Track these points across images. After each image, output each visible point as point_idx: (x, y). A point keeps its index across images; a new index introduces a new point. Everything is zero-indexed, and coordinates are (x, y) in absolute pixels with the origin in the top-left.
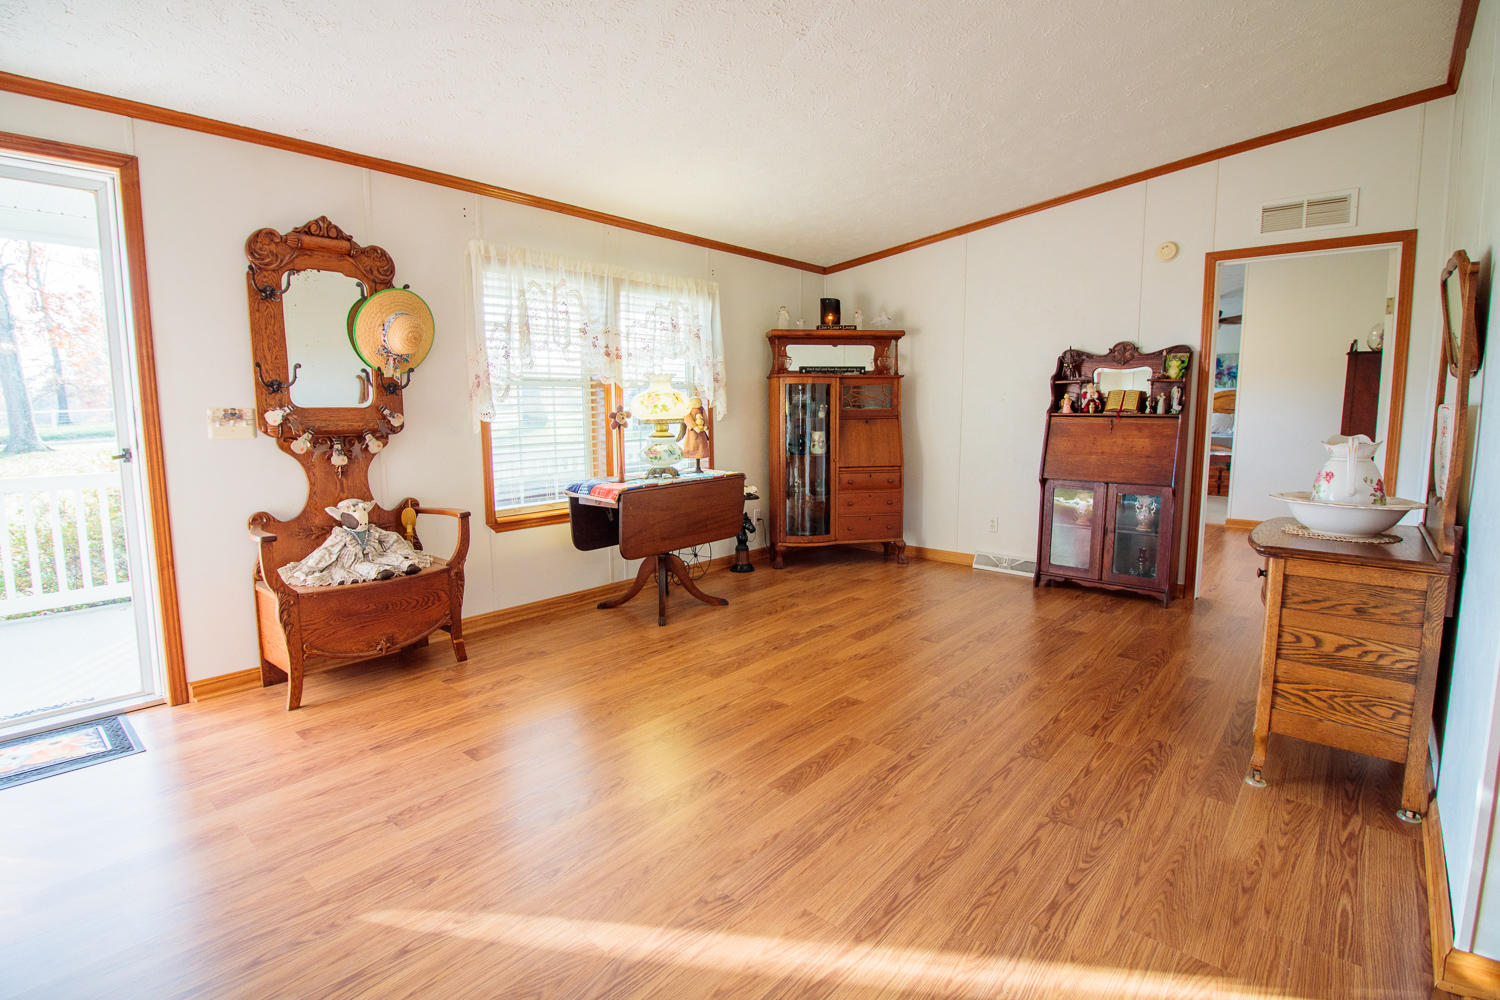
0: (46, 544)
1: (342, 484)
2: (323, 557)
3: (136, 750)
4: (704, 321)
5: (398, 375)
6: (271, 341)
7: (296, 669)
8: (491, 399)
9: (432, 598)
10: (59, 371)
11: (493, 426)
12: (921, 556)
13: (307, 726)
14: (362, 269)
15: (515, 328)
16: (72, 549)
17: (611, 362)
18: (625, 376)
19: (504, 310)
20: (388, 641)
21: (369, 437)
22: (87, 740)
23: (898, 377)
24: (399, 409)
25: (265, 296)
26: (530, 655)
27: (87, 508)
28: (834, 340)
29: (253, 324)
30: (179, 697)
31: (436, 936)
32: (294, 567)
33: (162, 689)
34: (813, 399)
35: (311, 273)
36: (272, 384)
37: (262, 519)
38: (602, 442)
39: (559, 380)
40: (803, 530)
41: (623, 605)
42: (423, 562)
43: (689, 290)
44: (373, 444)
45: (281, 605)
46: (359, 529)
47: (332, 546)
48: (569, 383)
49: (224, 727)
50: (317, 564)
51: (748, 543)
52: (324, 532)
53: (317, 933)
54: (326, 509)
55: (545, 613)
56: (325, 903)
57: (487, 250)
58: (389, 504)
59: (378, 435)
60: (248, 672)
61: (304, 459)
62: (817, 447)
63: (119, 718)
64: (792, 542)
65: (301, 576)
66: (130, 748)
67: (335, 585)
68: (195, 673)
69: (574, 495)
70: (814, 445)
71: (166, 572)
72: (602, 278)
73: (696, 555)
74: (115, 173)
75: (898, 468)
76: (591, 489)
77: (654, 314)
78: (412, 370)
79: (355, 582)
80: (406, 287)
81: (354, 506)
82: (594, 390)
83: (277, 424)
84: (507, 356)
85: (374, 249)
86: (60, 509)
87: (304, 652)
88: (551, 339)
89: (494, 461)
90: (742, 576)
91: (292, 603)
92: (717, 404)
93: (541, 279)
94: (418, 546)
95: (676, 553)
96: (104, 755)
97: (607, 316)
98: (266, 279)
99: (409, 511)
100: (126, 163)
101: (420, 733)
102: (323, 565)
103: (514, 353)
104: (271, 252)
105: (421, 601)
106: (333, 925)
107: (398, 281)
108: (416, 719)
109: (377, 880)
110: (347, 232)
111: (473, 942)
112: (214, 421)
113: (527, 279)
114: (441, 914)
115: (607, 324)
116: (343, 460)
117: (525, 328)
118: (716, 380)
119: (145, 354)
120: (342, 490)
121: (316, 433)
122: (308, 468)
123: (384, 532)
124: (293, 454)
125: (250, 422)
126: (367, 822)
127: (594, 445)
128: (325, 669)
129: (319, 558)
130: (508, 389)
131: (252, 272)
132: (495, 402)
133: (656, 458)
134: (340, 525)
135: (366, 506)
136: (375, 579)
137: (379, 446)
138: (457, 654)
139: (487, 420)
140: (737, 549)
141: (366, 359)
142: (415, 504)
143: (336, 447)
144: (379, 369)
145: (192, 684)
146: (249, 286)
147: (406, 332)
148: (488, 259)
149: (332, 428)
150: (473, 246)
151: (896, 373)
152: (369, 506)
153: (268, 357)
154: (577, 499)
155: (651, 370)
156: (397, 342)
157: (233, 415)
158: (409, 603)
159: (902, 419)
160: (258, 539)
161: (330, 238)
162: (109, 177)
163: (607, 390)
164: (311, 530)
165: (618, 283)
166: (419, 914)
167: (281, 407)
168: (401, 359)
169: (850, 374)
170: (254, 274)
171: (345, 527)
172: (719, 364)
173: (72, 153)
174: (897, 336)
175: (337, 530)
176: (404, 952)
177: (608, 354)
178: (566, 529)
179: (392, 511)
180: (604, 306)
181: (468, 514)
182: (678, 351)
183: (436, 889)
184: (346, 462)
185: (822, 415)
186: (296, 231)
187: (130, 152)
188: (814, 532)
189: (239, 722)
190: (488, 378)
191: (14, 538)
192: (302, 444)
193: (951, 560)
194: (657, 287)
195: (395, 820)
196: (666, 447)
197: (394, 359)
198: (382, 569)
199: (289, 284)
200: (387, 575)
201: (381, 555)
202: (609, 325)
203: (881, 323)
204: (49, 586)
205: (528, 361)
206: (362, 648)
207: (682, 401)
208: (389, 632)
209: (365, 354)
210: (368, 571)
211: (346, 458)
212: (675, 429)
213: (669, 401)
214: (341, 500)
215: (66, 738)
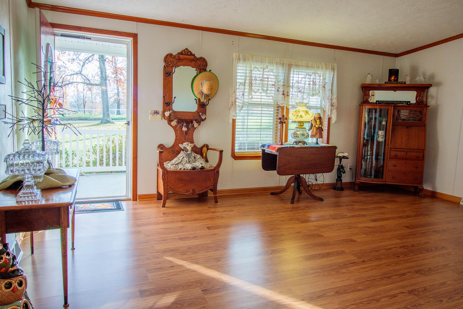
0: (108, 151)
1: (185, 137)
2: (177, 160)
3: (122, 210)
4: (328, 80)
5: (205, 101)
6: (168, 89)
7: (165, 194)
8: (236, 110)
9: (208, 179)
10: (118, 96)
11: (237, 120)
12: (434, 195)
13: (165, 212)
14: (197, 65)
15: (247, 84)
16: (114, 154)
17: (284, 98)
18: (290, 103)
19: (244, 78)
20: (193, 191)
21: (194, 122)
22: (111, 205)
23: (426, 106)
24: (205, 113)
25: (168, 75)
26: (239, 205)
27: (120, 141)
28: (395, 89)
29: (164, 84)
30: (135, 198)
31: (181, 266)
32: (168, 163)
33: (130, 196)
34: (380, 116)
35: (182, 67)
36: (168, 103)
37: (161, 146)
38: (279, 129)
39: (264, 104)
40: (371, 175)
41: (280, 194)
42: (207, 166)
43: (322, 68)
44: (196, 125)
45: (163, 173)
46: (188, 152)
47: (180, 157)
48: (268, 105)
49: (144, 208)
50: (175, 162)
51: (342, 178)
52: (179, 153)
53: (153, 258)
54: (179, 145)
55: (250, 193)
56: (157, 252)
57: (239, 56)
58: (199, 145)
59: (197, 121)
60: (153, 195)
61: (174, 128)
62: (380, 138)
63: (119, 201)
64: (363, 180)
65: (169, 166)
66: (120, 209)
67: (178, 169)
68: (139, 192)
69: (263, 148)
70: (379, 137)
71: (135, 160)
72: (283, 64)
73: (316, 180)
74: (132, 39)
75: (423, 151)
76: (269, 146)
77: (305, 78)
78: (210, 99)
79: (184, 169)
80: (210, 71)
81: (188, 144)
82: (278, 108)
83: (168, 116)
84: (243, 95)
85: (201, 58)
86: (112, 141)
87: (168, 189)
88: (261, 88)
89: (236, 133)
90: (337, 192)
91: (166, 173)
92: (332, 116)
93: (259, 66)
94: (207, 161)
95: (301, 175)
96: (114, 209)
97: (284, 79)
98: (168, 70)
99: (205, 148)
100: (135, 36)
101: (195, 220)
102: (176, 163)
103: (246, 94)
104: (171, 61)
105: (204, 179)
106: (158, 257)
107: (208, 69)
108: (196, 216)
109: (172, 251)
110: (193, 53)
111: (190, 269)
112: (151, 114)
113: (253, 66)
114: (185, 262)
115: (284, 82)
116: (186, 129)
117: (251, 84)
118: (332, 105)
119: (135, 93)
120: (185, 139)
121: (179, 120)
122: (176, 131)
123: (196, 155)
124: (172, 126)
125: (161, 115)
126: (173, 238)
127: (276, 130)
128: (175, 198)
129: (175, 160)
130: (243, 107)
131: (165, 67)
132: (237, 112)
133: (296, 136)
134: (183, 151)
135: (191, 145)
136: (190, 169)
137: (197, 125)
138: (215, 200)
139: (234, 118)
140: (337, 180)
141: (196, 95)
142: (207, 146)
143: (184, 124)
144: (199, 99)
145: (138, 195)
146: (164, 72)
147: (208, 86)
148: (239, 59)
149: (183, 118)
150: (235, 55)
151: (426, 104)
152: (192, 145)
153: (167, 94)
154: (265, 150)
155: (302, 101)
156: (205, 90)
157: (156, 113)
158: (201, 179)
159: (427, 127)
160: (158, 152)
161: (188, 55)
162: (130, 40)
163: (283, 108)
164: (174, 151)
165: (290, 66)
166: (179, 260)
167: (169, 110)
168: (207, 96)
169: (401, 104)
170: (165, 68)
171: (184, 151)
172: (334, 99)
173: (122, 34)
174: (428, 87)
175: (182, 152)
176: (173, 267)
177: (283, 94)
178: (260, 161)
179: (200, 148)
180: (284, 75)
181: (222, 151)
182: (314, 93)
183: (185, 256)
184: (187, 130)
185: (384, 123)
186: (179, 54)
187: (136, 33)
188: (376, 176)
189: (148, 208)
190: (235, 103)
191: (100, 148)
192: (174, 123)
193: (450, 199)
194: (308, 67)
195: (181, 239)
196: (301, 132)
197: (204, 96)
198: (193, 166)
199: (175, 71)
200: (194, 168)
201: (194, 162)
202: (285, 83)
203: (420, 80)
204: (108, 164)
205: (250, 97)
206: (185, 192)
207: (309, 114)
208: (193, 188)
209: (196, 94)
210: (189, 166)
211: (187, 128)
212: (307, 126)
213: (303, 114)
214: (185, 142)
215: (106, 204)
